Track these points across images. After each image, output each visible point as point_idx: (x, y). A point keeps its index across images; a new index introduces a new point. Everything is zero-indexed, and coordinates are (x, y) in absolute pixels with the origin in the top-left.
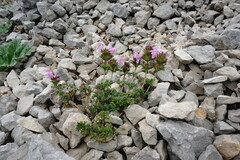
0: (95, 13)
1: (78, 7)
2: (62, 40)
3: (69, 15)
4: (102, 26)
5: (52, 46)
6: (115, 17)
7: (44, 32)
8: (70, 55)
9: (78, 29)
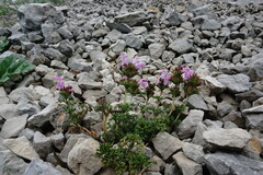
0: (105, 41)
1: (87, 33)
2: (66, 63)
3: (76, 41)
4: (113, 54)
5: (54, 67)
6: (127, 47)
7: (47, 52)
8: (75, 78)
9: (85, 55)
